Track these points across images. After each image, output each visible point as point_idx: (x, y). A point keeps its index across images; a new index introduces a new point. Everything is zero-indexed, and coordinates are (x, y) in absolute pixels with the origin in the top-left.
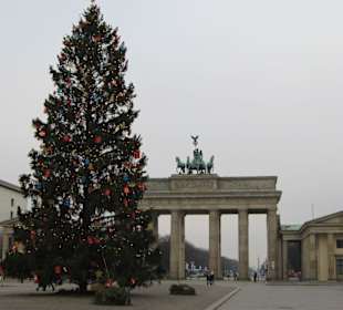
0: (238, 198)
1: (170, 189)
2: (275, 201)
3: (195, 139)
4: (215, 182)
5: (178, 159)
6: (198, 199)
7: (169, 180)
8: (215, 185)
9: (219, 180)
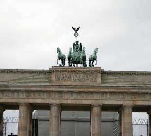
0: (122, 93)
1: (50, 82)
3: (76, 30)
4: (99, 75)
5: (59, 51)
7: (50, 72)
9: (103, 73)
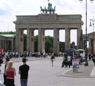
1: (38, 20)
8: (56, 18)
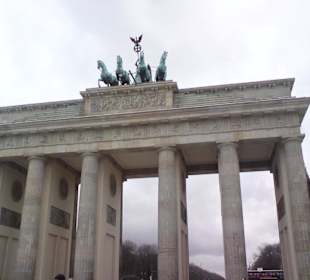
2: (295, 120)
3: (137, 42)
4: (169, 94)
5: (100, 65)
6: (133, 126)
